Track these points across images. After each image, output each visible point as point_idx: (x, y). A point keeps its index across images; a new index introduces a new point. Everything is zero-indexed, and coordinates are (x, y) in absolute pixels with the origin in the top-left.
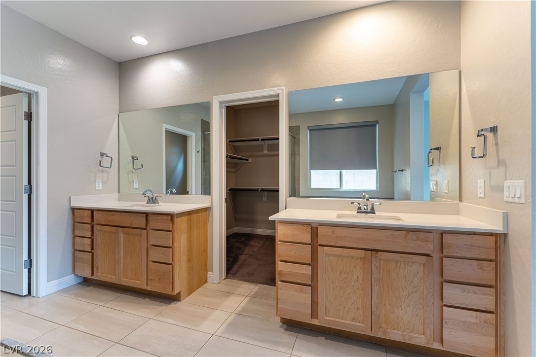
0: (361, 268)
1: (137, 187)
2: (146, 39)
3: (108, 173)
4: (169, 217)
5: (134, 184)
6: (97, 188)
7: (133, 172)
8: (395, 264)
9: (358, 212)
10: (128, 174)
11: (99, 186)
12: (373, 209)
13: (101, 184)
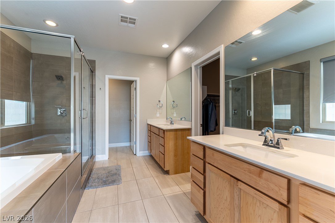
0: (229, 191)
1: (176, 116)
2: (168, 45)
3: (162, 109)
4: (163, 131)
5: (174, 114)
6: (157, 116)
7: (173, 109)
8: (252, 199)
9: (263, 145)
10: (171, 109)
11: (158, 115)
12: (278, 143)
13: (159, 115)
